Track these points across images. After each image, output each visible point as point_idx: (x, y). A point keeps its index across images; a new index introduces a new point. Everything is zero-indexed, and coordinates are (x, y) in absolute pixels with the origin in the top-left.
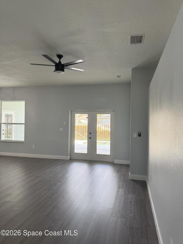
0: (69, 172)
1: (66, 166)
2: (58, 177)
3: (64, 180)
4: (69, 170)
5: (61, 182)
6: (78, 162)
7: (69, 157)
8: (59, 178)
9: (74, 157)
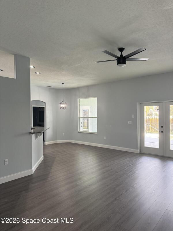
0: (137, 166)
1: (135, 159)
2: (125, 169)
3: (130, 173)
4: (137, 163)
5: (127, 175)
6: (148, 156)
7: (138, 150)
8: (125, 171)
9: (144, 152)
